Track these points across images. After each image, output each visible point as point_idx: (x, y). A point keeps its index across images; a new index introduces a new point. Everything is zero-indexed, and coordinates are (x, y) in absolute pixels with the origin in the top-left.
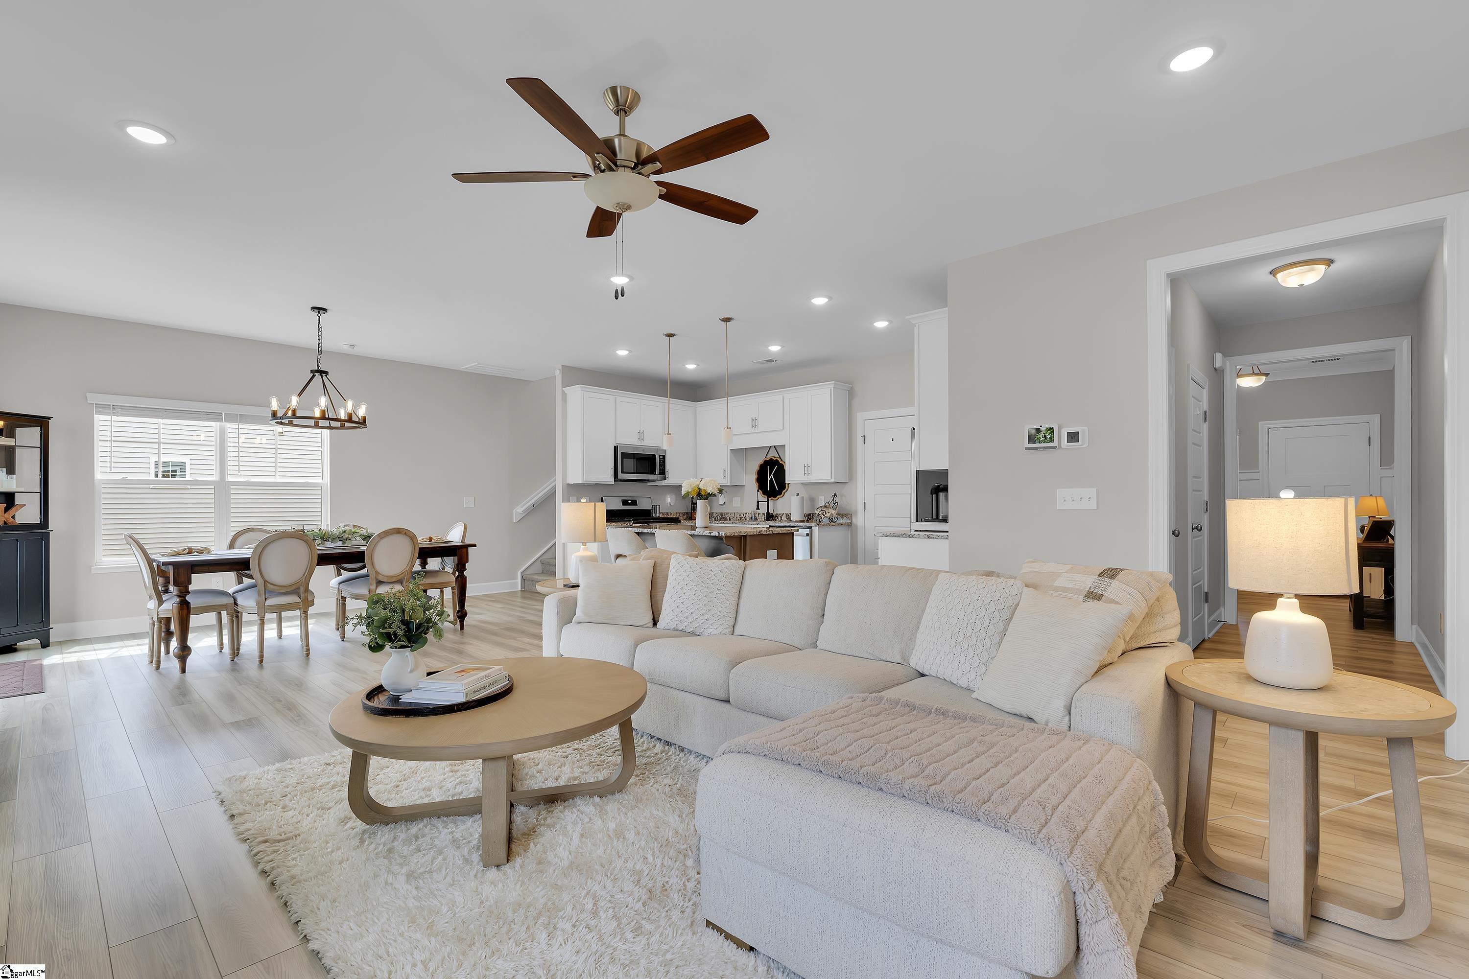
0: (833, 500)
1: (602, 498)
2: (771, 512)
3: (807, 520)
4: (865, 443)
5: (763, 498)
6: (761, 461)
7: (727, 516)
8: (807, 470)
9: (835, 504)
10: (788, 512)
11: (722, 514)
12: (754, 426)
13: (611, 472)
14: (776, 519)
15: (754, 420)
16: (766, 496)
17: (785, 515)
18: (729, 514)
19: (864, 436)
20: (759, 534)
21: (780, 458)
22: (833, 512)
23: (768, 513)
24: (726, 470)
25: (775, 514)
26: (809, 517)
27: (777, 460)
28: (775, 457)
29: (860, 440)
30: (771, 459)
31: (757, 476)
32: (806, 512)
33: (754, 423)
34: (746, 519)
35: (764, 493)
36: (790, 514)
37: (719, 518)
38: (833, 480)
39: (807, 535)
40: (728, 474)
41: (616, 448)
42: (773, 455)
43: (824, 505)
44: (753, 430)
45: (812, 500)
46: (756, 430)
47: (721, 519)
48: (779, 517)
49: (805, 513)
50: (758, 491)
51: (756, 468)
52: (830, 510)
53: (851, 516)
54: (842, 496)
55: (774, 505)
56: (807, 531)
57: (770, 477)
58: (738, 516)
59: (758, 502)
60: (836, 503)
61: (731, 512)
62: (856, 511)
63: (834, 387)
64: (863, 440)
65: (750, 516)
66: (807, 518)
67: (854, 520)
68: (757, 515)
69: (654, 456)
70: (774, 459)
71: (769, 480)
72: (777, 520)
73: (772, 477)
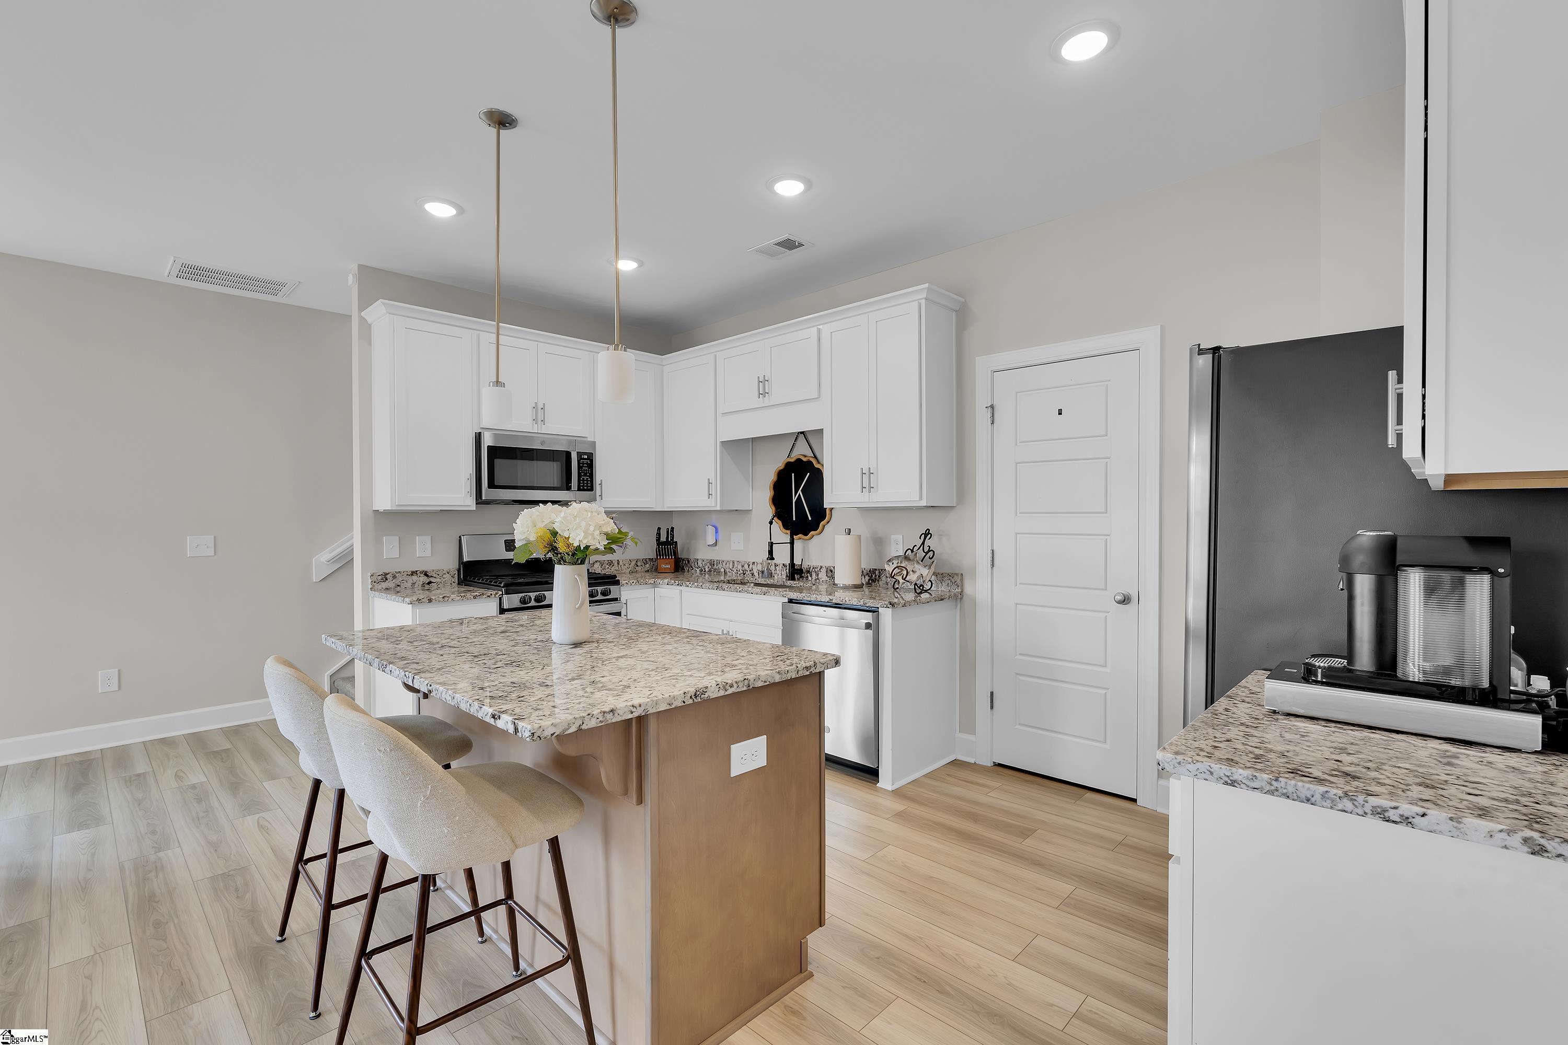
0: (923, 543)
1: (460, 537)
2: (797, 561)
3: (868, 583)
4: (993, 423)
5: (781, 535)
6: (780, 465)
7: (720, 566)
8: (868, 480)
9: (927, 553)
10: (828, 563)
11: (712, 563)
12: (763, 394)
13: (471, 486)
14: (807, 577)
15: (763, 382)
16: (789, 532)
17: (824, 570)
18: (724, 564)
19: (992, 407)
20: (694, 703)
21: (815, 457)
22: (925, 572)
23: (792, 564)
24: (713, 480)
25: (805, 566)
26: (872, 577)
27: (810, 463)
28: (805, 456)
29: (982, 416)
30: (799, 460)
31: (773, 493)
32: (867, 565)
33: (763, 387)
34: (753, 574)
35: (786, 526)
36: (834, 568)
37: (707, 570)
38: (924, 503)
39: (868, 626)
40: (716, 489)
41: (478, 438)
42: (802, 451)
43: (902, 553)
44: (760, 402)
45: (879, 542)
46: (767, 401)
47: (710, 571)
48: (814, 575)
49: (863, 567)
50: (771, 523)
51: (771, 477)
52: (917, 567)
53: (962, 580)
54: (940, 536)
55: (804, 551)
56: (868, 618)
57: (797, 495)
58: (740, 567)
59: (771, 544)
60: (929, 551)
61: (728, 559)
62: (973, 570)
63: (926, 299)
64: (990, 415)
65: (760, 568)
66: (867, 578)
67: (968, 588)
68: (773, 568)
69: (568, 454)
70: (805, 459)
71: (794, 501)
72: (810, 578)
73: (799, 494)
